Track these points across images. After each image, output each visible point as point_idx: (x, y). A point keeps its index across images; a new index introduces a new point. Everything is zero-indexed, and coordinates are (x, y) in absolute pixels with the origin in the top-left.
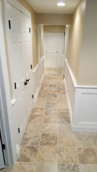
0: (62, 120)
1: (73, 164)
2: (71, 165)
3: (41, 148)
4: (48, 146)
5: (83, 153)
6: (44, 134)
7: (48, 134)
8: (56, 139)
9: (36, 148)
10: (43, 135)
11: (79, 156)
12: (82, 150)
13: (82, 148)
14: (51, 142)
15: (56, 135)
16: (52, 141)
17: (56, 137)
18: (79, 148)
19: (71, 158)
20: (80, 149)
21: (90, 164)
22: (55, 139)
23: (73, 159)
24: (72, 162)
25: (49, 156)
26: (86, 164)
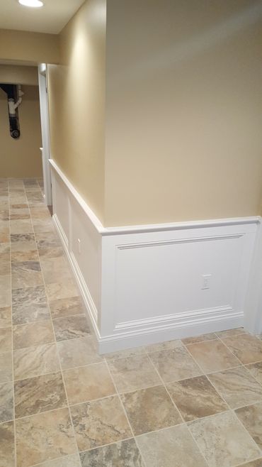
0: (68, 331)
1: (119, 443)
2: (115, 445)
3: (21, 425)
4: (41, 411)
5: (139, 405)
6: (21, 381)
7: (35, 378)
8: (62, 385)
9: (7, 426)
10: (20, 385)
11: (132, 414)
12: (135, 397)
13: (134, 393)
14: (47, 400)
15: (57, 376)
16: (51, 395)
17: (59, 382)
18: (126, 395)
19: (113, 428)
20: (128, 396)
21: (160, 428)
22: (58, 388)
23: (118, 428)
24: (117, 436)
25: (49, 441)
26: (151, 431)
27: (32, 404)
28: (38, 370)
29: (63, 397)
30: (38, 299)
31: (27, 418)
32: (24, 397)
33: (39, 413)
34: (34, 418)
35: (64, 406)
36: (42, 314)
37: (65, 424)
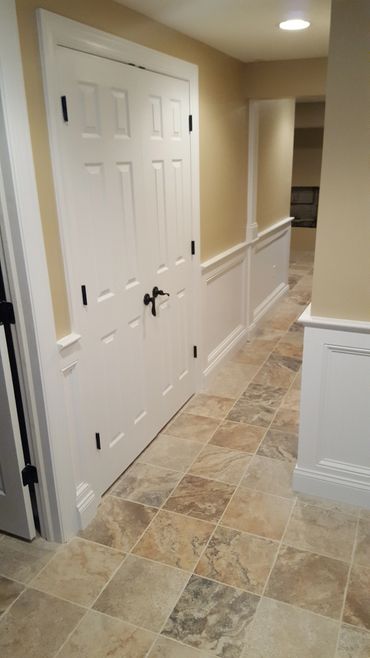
0: (277, 448)
2: (233, 590)
3: (162, 517)
4: (189, 515)
6: (192, 477)
7: (207, 481)
8: (227, 500)
9: (150, 511)
10: (188, 480)
11: (278, 571)
12: (298, 557)
13: (301, 552)
14: (201, 506)
15: (229, 489)
16: (208, 504)
17: (227, 496)
18: (289, 549)
19: (245, 572)
20: (291, 551)
21: (302, 607)
22: (221, 501)
27: (186, 503)
28: (216, 474)
29: (219, 513)
30: (270, 402)
31: (172, 513)
32: (184, 492)
33: (185, 515)
34: (178, 518)
35: (213, 522)
36: (262, 420)
37: (201, 539)
